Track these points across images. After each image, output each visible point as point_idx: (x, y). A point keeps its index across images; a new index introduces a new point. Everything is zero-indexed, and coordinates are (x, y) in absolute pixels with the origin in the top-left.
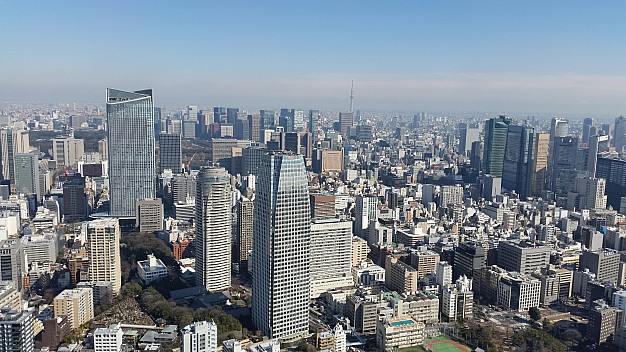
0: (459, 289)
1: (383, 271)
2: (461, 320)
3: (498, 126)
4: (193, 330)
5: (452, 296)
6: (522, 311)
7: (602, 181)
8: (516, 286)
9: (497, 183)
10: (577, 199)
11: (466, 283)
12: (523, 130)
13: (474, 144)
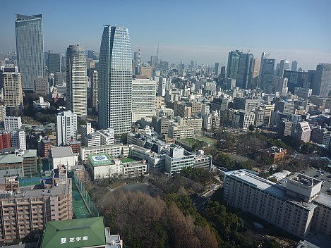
0: (213, 115)
1: (172, 111)
2: (213, 128)
3: (235, 55)
4: (63, 115)
5: (209, 118)
6: (245, 128)
7: (286, 79)
8: (242, 115)
9: (234, 82)
10: (274, 89)
11: (216, 113)
12: (247, 55)
13: (222, 68)
